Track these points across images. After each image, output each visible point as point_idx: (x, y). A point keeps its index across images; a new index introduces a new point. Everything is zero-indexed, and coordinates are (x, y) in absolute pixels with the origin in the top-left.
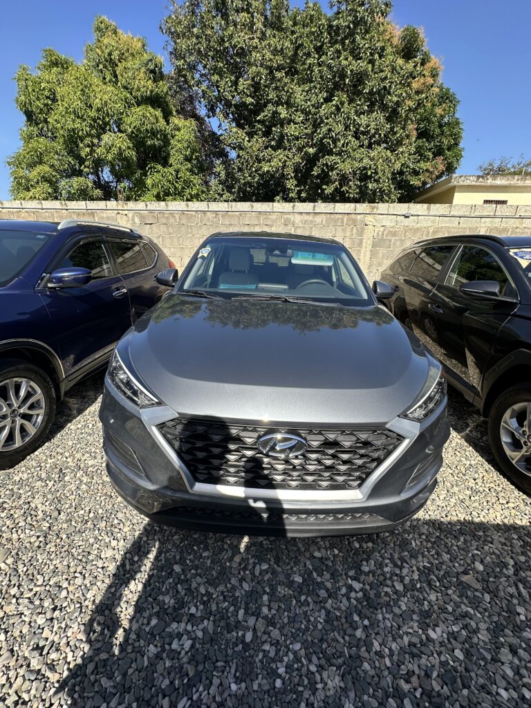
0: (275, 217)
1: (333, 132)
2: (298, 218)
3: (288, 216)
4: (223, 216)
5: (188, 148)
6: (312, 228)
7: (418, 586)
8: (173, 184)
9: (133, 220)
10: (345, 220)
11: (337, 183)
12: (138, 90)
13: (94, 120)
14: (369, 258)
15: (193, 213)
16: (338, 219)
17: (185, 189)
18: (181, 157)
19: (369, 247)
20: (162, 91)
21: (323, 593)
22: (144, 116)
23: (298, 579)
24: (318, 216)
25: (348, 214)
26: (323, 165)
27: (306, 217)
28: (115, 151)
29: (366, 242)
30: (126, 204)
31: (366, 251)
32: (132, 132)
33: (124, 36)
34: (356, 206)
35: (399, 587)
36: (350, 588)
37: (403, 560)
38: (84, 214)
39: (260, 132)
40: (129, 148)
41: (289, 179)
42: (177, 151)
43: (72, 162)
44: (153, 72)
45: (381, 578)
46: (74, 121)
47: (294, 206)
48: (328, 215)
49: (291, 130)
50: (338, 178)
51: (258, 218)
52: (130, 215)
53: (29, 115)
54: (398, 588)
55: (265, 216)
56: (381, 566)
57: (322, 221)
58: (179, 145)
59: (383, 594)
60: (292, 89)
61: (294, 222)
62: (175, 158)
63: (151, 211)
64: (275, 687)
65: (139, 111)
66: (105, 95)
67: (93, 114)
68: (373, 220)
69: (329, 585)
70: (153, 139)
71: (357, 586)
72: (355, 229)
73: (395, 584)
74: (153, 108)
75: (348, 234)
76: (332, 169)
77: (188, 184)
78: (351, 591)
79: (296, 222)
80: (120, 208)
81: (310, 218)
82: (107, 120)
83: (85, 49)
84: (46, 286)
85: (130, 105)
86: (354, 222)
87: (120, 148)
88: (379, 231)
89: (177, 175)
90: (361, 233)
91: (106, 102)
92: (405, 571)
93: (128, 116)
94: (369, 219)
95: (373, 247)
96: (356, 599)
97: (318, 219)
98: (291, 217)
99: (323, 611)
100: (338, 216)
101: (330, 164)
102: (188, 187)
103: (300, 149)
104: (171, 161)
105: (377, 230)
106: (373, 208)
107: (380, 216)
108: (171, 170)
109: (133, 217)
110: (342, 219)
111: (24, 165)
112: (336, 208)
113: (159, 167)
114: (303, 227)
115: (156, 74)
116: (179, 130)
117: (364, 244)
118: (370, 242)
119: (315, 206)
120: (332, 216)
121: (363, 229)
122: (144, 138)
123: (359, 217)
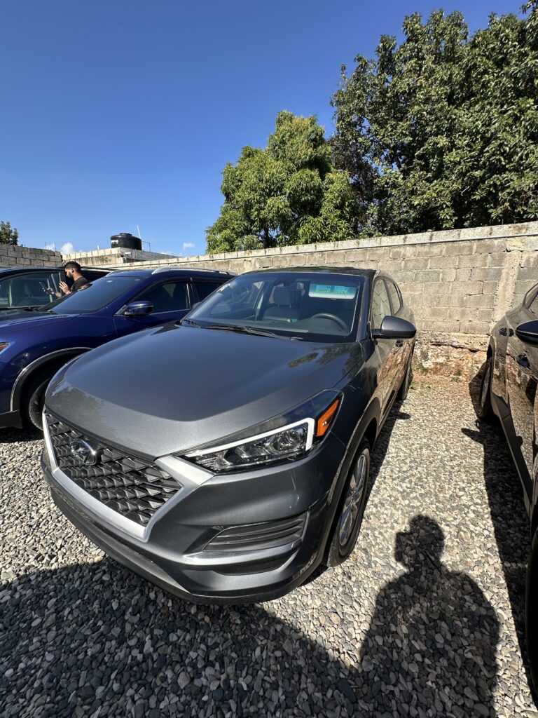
0: (382, 252)
1: (507, 146)
2: (410, 250)
3: (398, 249)
4: (328, 255)
5: (338, 197)
6: (427, 260)
7: (205, 698)
8: (321, 231)
9: (255, 264)
10: (475, 247)
11: (507, 204)
12: (300, 158)
13: (263, 190)
14: (511, 293)
15: (302, 255)
16: (464, 247)
17: (331, 233)
18: (331, 206)
19: (512, 280)
20: (320, 154)
21: (116, 631)
22: (300, 178)
23: (115, 605)
24: (435, 247)
25: (479, 240)
26: (490, 186)
27: (419, 249)
28: (275, 209)
29: (508, 273)
30: (251, 252)
31: (506, 284)
32: (290, 193)
33: (296, 120)
34: (491, 229)
35: (183, 682)
36: (141, 644)
37: (220, 659)
38: (222, 263)
39: (418, 168)
40: (286, 206)
41: (443, 209)
42: (328, 202)
43: (246, 224)
44: (315, 140)
45: (177, 658)
46: (249, 193)
47: (406, 238)
48: (450, 244)
49: (451, 157)
50: (509, 198)
51: (364, 254)
52: (253, 260)
53: (227, 195)
54: (180, 681)
55: (371, 252)
56: (192, 645)
57: (442, 251)
58: (331, 196)
59: (161, 674)
60: (455, 114)
61: (404, 255)
62: (327, 208)
63: (268, 257)
64: (4, 673)
65: (297, 175)
66: (275, 168)
67: (263, 185)
68: (520, 244)
69: (128, 628)
70: (306, 195)
71: (148, 647)
72: (489, 257)
73: (182, 675)
74: (311, 170)
75: (478, 264)
76: (503, 188)
77: (334, 229)
78: (137, 648)
79: (408, 254)
80: (247, 255)
81: (426, 249)
82: (272, 187)
83: (268, 139)
84: (123, 314)
85: (291, 171)
86: (489, 249)
87: (278, 208)
88: (529, 258)
89: (325, 223)
90: (499, 261)
91: (273, 174)
92: (209, 671)
93: (289, 181)
94: (514, 244)
95: (518, 279)
96: (134, 658)
97: (436, 250)
98: (402, 250)
99: (98, 646)
100: (463, 243)
101: (499, 183)
102: (335, 232)
103: (462, 174)
104: (322, 211)
105: (525, 256)
106: (520, 229)
107: (532, 238)
108: (321, 219)
109: (255, 262)
110: (471, 249)
111: (215, 232)
112: (462, 234)
113: (311, 218)
114: (416, 260)
115: (317, 141)
116: (332, 183)
117: (504, 275)
118: (515, 272)
119: (432, 235)
120: (456, 245)
121: (502, 258)
122: (299, 196)
123: (496, 242)
